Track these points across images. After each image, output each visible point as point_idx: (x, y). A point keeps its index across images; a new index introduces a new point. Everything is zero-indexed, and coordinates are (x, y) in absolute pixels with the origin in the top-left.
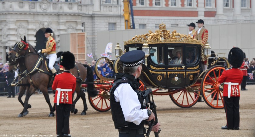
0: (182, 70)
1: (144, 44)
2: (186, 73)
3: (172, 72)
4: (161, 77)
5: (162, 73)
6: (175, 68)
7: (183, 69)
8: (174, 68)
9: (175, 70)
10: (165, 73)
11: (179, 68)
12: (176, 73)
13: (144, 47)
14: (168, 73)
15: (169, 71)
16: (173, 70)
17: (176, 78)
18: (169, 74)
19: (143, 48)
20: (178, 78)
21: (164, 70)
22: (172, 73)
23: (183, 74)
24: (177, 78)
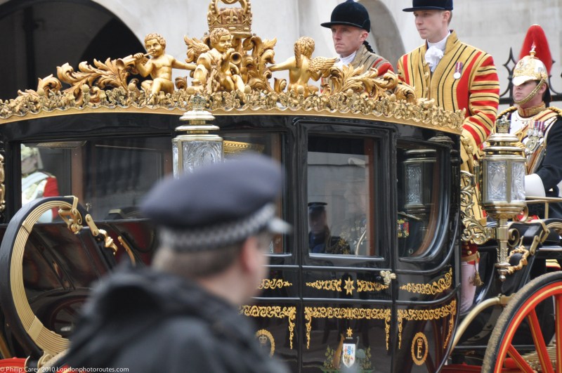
0: (374, 294)
1: (187, 116)
2: (394, 316)
3: (330, 310)
4: (272, 340)
5: (275, 311)
6: (343, 285)
7: (383, 294)
8: (336, 285)
9: (343, 294)
10: (291, 312)
11: (364, 286)
12: (350, 313)
13: (184, 133)
14: (309, 313)
15: (313, 305)
16: (335, 294)
17: (345, 346)
18: (315, 321)
19: (179, 138)
20: (358, 348)
21: (283, 291)
22: (329, 313)
23: (381, 323)
24: (353, 346)
